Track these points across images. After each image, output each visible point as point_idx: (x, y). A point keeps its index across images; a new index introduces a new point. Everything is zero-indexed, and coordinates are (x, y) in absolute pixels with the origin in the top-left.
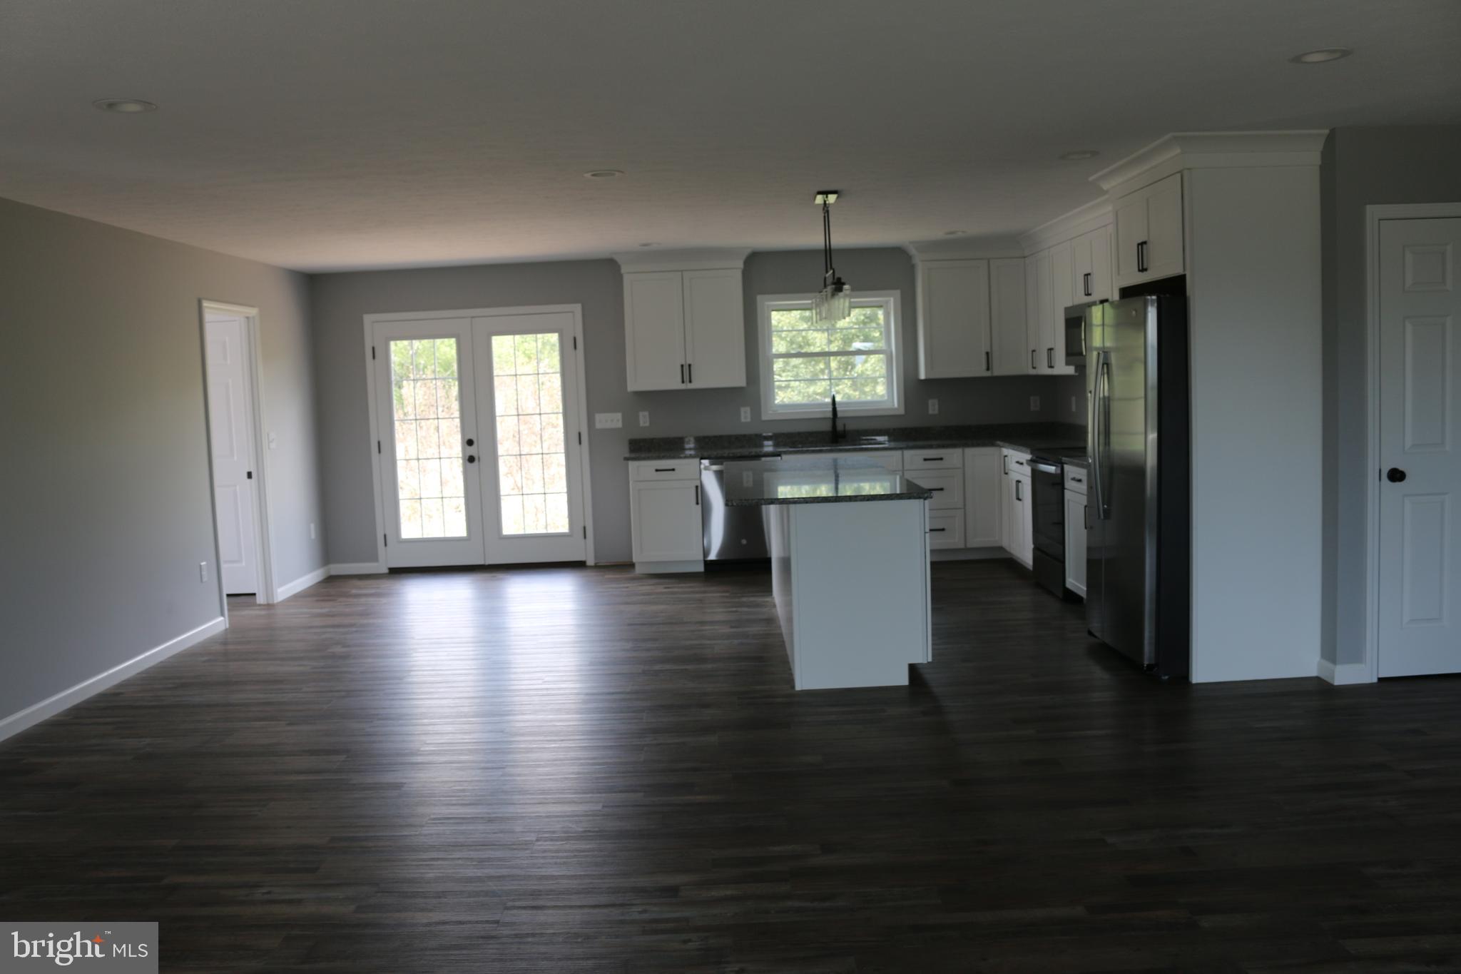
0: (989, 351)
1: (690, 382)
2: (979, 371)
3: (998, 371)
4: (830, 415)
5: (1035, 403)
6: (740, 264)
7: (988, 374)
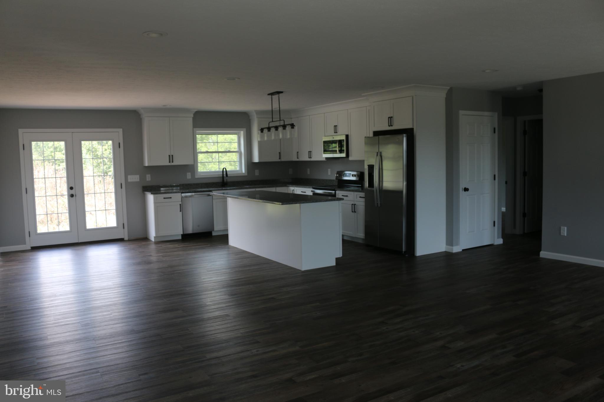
0: (280, 152)
1: (173, 162)
2: (277, 159)
3: (283, 159)
4: (222, 176)
5: (291, 171)
6: (192, 116)
7: (280, 160)
